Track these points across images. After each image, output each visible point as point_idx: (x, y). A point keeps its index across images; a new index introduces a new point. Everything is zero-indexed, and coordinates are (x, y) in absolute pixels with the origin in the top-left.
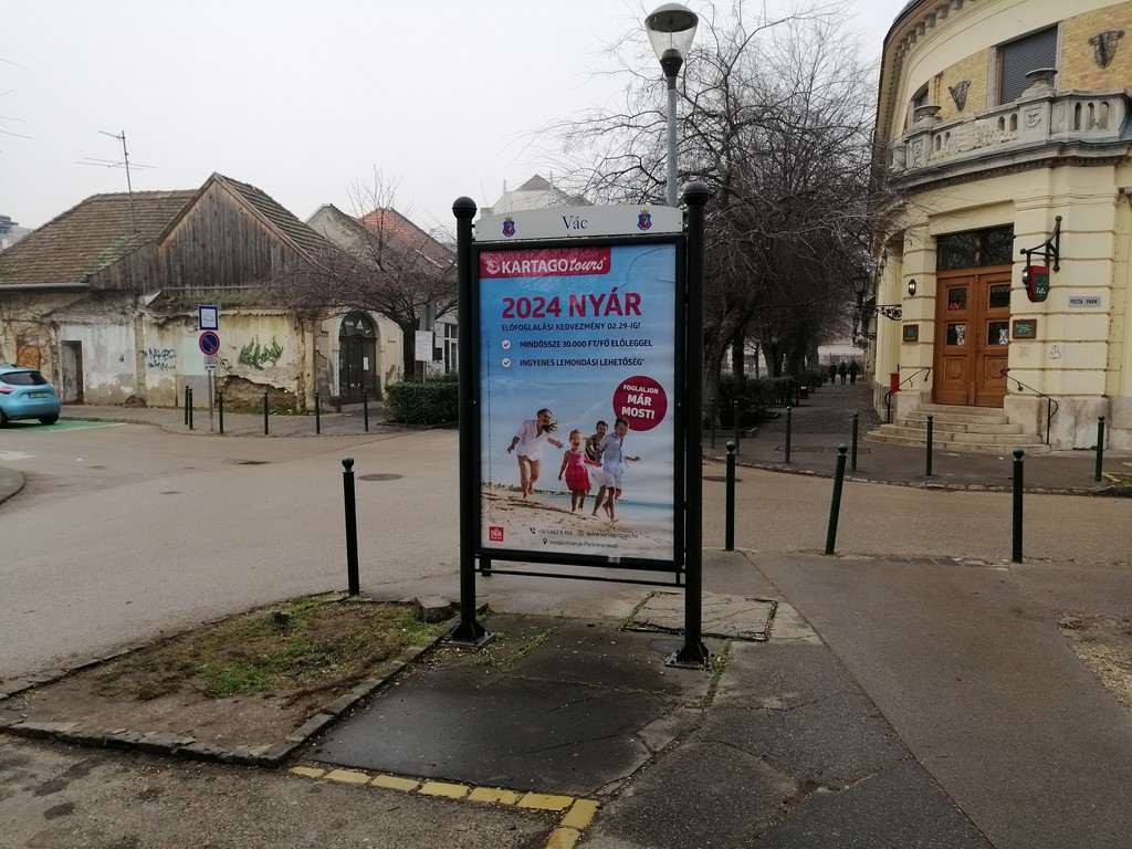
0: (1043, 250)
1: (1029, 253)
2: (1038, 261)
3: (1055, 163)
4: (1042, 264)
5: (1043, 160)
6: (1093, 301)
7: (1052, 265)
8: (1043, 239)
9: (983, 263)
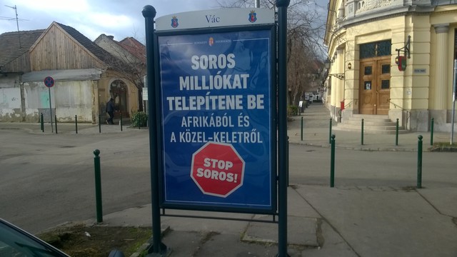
0: (403, 49)
1: (399, 50)
2: (402, 54)
3: (407, 14)
4: (403, 55)
5: (402, 13)
6: (423, 71)
7: (407, 56)
8: (403, 45)
9: (379, 55)
